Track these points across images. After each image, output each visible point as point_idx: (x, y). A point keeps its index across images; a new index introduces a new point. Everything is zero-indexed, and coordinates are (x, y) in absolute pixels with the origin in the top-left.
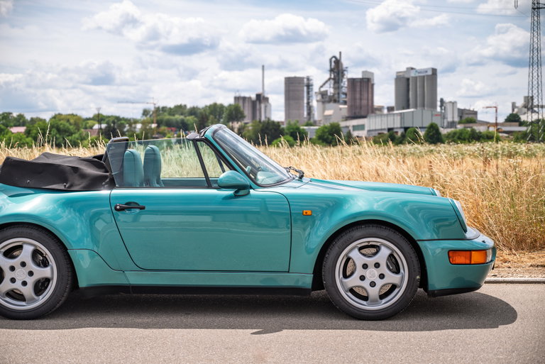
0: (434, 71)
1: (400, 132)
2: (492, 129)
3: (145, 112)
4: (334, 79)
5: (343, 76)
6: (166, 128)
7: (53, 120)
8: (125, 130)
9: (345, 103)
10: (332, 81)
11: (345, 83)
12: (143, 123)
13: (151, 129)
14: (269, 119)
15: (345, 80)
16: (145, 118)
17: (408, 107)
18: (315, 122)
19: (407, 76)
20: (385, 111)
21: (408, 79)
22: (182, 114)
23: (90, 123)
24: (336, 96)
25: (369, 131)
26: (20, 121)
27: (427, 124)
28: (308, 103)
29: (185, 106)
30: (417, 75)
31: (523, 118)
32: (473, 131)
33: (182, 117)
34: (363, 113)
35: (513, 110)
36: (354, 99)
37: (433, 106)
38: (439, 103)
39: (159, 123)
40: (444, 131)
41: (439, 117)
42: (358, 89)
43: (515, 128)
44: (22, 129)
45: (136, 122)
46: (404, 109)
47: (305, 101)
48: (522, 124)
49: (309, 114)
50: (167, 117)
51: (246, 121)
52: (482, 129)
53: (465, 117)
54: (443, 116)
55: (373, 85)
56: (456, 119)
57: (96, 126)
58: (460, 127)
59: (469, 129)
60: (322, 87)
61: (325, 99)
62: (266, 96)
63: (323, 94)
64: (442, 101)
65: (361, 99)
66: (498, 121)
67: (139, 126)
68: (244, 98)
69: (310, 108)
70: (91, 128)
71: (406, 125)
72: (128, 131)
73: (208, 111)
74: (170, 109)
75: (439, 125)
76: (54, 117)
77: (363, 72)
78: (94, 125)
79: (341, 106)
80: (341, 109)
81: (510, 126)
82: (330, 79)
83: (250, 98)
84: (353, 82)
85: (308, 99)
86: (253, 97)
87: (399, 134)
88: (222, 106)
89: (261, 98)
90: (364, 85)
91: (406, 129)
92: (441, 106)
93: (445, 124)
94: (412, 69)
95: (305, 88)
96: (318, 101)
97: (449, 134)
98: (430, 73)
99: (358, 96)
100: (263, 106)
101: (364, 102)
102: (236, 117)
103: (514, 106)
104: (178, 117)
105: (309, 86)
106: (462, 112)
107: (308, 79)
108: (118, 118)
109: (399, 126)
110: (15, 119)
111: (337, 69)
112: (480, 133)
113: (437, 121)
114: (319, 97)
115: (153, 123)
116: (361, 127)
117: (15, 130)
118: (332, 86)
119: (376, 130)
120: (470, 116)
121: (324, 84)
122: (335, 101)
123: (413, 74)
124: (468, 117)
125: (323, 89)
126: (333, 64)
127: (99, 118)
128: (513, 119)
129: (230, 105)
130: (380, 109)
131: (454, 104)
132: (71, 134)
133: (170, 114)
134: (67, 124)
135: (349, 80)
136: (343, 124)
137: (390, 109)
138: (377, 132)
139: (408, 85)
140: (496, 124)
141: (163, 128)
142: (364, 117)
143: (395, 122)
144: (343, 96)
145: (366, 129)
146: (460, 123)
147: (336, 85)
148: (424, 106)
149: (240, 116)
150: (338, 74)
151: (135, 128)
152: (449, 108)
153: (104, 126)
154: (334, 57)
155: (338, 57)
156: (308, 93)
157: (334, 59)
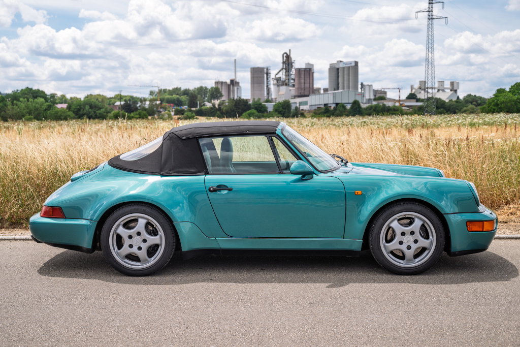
0: (356, 63)
1: (333, 106)
2: (397, 104)
3: (151, 93)
4: (286, 69)
5: (292, 66)
6: (167, 104)
7: (87, 99)
8: (138, 105)
9: (294, 86)
10: (284, 71)
11: (293, 72)
12: (151, 101)
13: (156, 104)
14: (240, 98)
15: (293, 70)
16: (151, 97)
17: (338, 89)
18: (272, 99)
19: (337, 67)
20: (322, 92)
21: (338, 69)
22: (178, 94)
23: (113, 101)
24: (287, 81)
25: (311, 106)
26: (63, 99)
27: (351, 101)
28: (267, 86)
29: (180, 88)
30: (344, 66)
31: (419, 96)
32: (384, 105)
33: (178, 96)
34: (306, 93)
35: (412, 90)
36: (300, 83)
37: (356, 88)
38: (360, 86)
39: (162, 101)
40: (364, 106)
41: (360, 96)
42: (303, 76)
43: (413, 103)
44: (65, 106)
45: (145, 100)
46: (335, 90)
47: (265, 85)
48: (418, 100)
49: (268, 94)
50: (167, 96)
51: (223, 98)
52: (390, 104)
53: (378, 95)
54: (363, 95)
55: (313, 73)
56: (372, 97)
57: (118, 103)
58: (374, 103)
59: (381, 104)
60: (276, 74)
61: (279, 83)
62: (237, 80)
63: (278, 80)
64: (362, 84)
65: (304, 83)
66: (401, 99)
67: (148, 103)
68: (222, 83)
69: (268, 90)
70: (113, 104)
71: (337, 102)
72: (140, 106)
73: (197, 92)
74: (169, 90)
75: (360, 101)
76: (87, 97)
77: (306, 64)
78: (116, 102)
79: (291, 88)
80: (290, 90)
81: (410, 102)
82: (282, 69)
83: (226, 83)
84: (299, 71)
85: (267, 83)
86: (229, 82)
87: (332, 108)
88: (206, 88)
89: (234, 83)
90: (307, 73)
91: (337, 104)
92: (361, 88)
93: (365, 101)
94: (341, 61)
95: (265, 75)
96: (274, 85)
97: (367, 108)
98: (353, 64)
99: (302, 81)
100: (236, 88)
101: (307, 85)
102: (217, 96)
103: (412, 88)
104: (175, 96)
105: (267, 74)
106: (376, 92)
107: (267, 69)
108: (132, 97)
109: (332, 102)
110: (59, 98)
111: (288, 62)
112: (389, 107)
113: (359, 98)
114: (275, 82)
115: (157, 100)
116: (306, 103)
117: (59, 106)
118: (284, 74)
119: (315, 105)
120: (382, 95)
121: (278, 73)
122: (286, 85)
123: (341, 65)
124: (380, 96)
125: (277, 76)
126: (285, 58)
127: (120, 97)
128: (412, 97)
129: (212, 88)
130: (318, 90)
131: (370, 86)
132: (100, 109)
133: (169, 94)
134: (97, 102)
135: (296, 69)
136: (292, 101)
137: (326, 90)
138: (316, 107)
139: (338, 73)
140: (399, 101)
141: (164, 104)
142: (308, 96)
143: (329, 99)
144: (292, 81)
145: (309, 104)
146: (375, 100)
147: (287, 73)
148: (349, 88)
149: (218, 95)
150: (289, 65)
151: (145, 104)
152: (367, 88)
153: (123, 103)
154: (286, 53)
155: (288, 53)
156: (267, 79)
157: (285, 55)
